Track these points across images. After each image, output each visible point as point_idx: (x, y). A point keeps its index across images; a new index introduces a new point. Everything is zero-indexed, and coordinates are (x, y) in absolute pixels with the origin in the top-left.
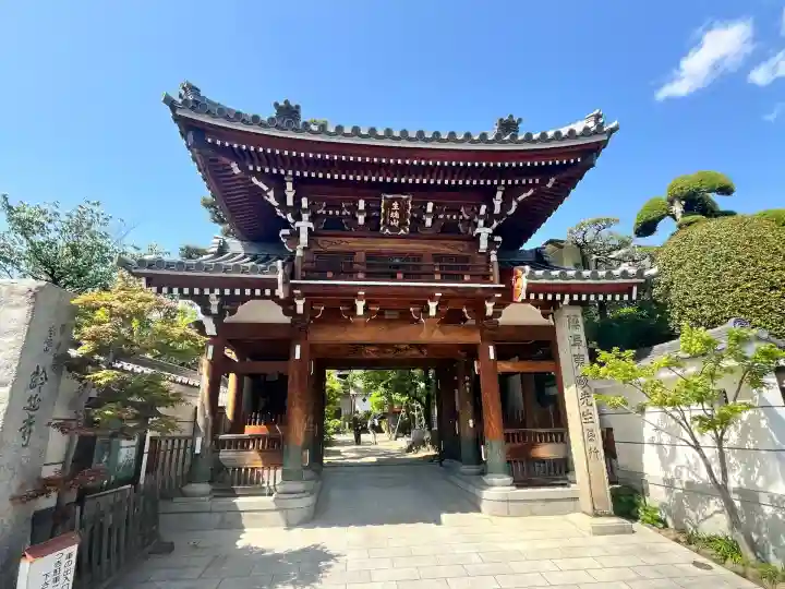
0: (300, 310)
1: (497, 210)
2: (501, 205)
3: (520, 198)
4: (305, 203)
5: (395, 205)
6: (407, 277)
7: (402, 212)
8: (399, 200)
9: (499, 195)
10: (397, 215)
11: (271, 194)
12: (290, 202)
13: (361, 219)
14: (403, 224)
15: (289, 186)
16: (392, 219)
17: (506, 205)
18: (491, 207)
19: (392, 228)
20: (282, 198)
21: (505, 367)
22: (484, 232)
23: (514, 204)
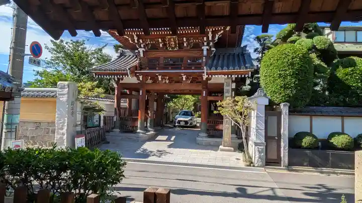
0: (141, 79)
1: (210, 39)
3: (219, 33)
4: (141, 41)
6: (172, 69)
7: (175, 42)
8: (173, 38)
10: (173, 43)
11: (130, 39)
12: (136, 41)
13: (161, 45)
14: (176, 46)
15: (135, 36)
16: (172, 44)
17: (213, 37)
18: (208, 38)
19: (172, 48)
20: (133, 40)
22: (205, 48)
23: (217, 36)
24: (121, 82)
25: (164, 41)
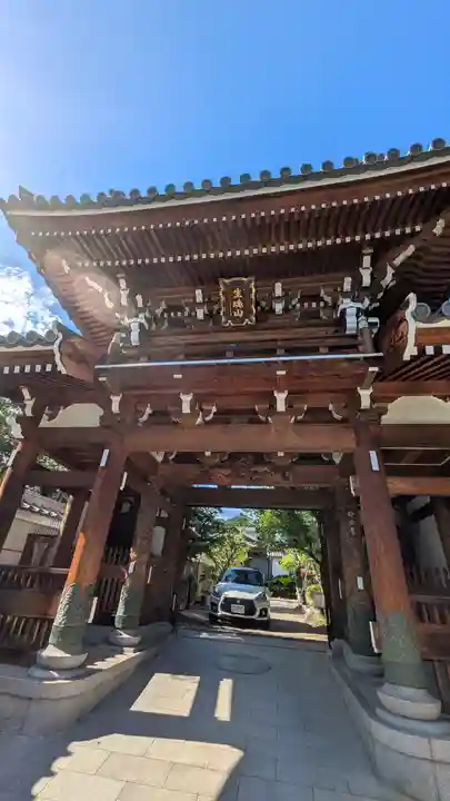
0: (115, 408)
1: (367, 281)
2: (372, 274)
3: (398, 262)
4: (139, 300)
5: (238, 292)
6: (239, 354)
7: (246, 300)
8: (239, 284)
9: (367, 260)
10: (239, 304)
11: (106, 295)
12: (124, 302)
13: (200, 314)
14: (247, 313)
15: (123, 284)
16: (234, 309)
17: (377, 276)
18: (357, 280)
19: (235, 319)
20: (116, 298)
21: (399, 486)
22: (349, 306)
23: (390, 271)
24: (45, 423)
25: (209, 301)
